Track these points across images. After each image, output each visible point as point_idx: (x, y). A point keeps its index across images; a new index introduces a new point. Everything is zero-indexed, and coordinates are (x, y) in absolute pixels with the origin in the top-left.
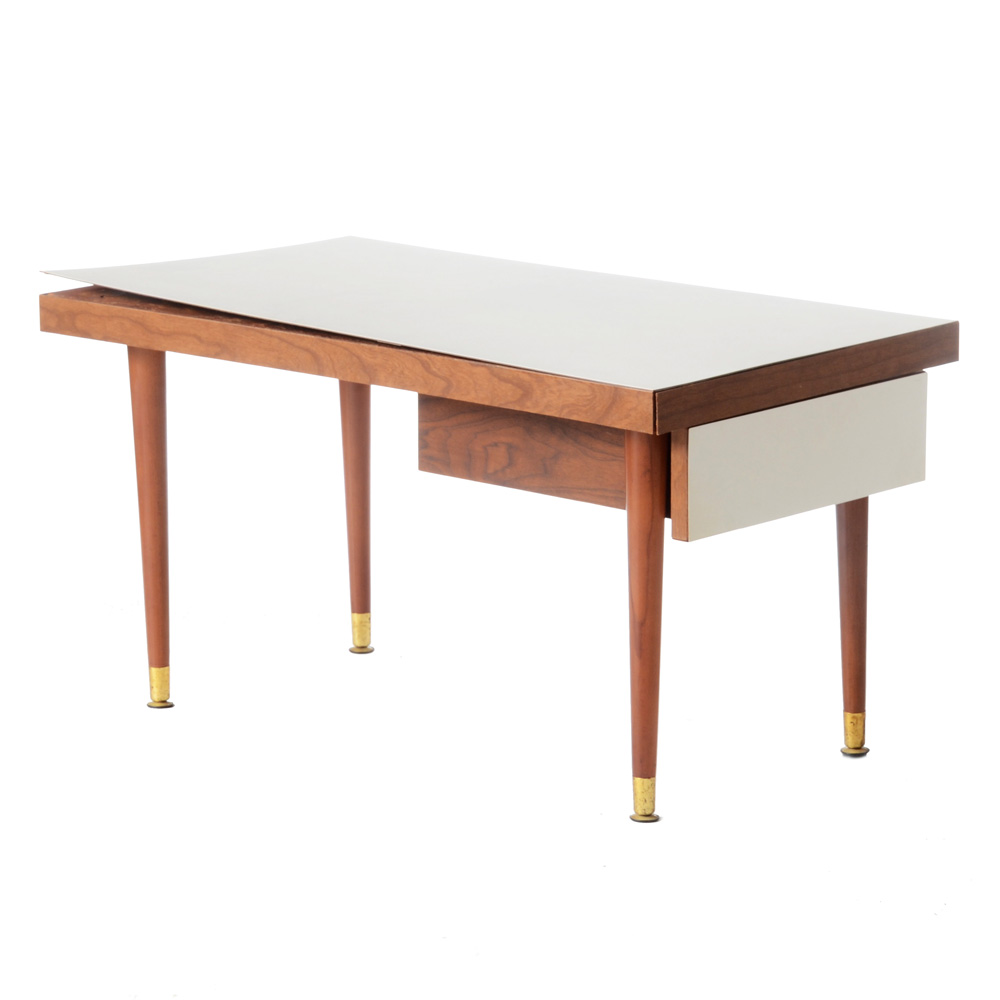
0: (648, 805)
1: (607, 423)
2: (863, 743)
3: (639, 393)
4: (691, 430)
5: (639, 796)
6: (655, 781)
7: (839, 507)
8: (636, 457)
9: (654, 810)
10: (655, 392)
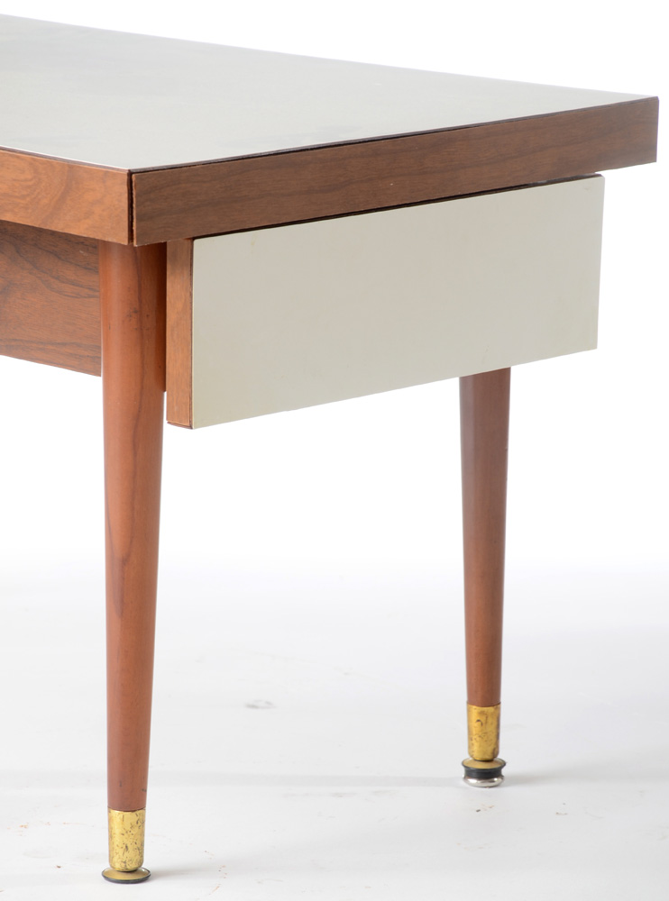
0: (131, 854)
1: (58, 226)
2: (495, 752)
3: (106, 174)
4: (196, 242)
5: (118, 840)
6: (144, 816)
7: (464, 381)
8: (117, 282)
9: (141, 862)
10: (130, 173)
